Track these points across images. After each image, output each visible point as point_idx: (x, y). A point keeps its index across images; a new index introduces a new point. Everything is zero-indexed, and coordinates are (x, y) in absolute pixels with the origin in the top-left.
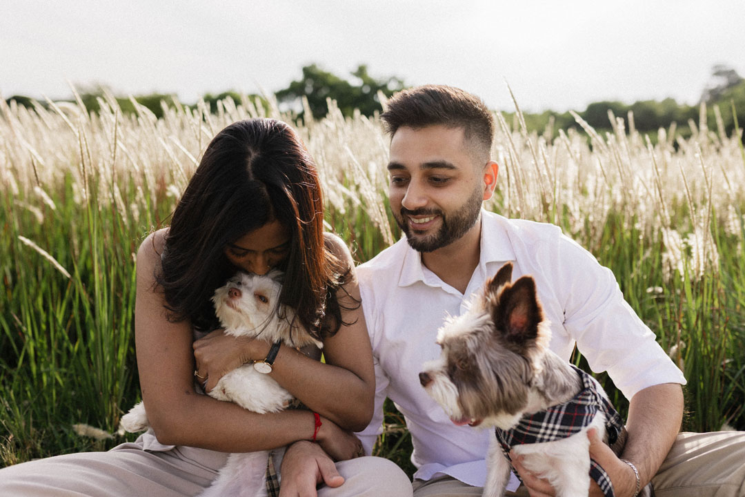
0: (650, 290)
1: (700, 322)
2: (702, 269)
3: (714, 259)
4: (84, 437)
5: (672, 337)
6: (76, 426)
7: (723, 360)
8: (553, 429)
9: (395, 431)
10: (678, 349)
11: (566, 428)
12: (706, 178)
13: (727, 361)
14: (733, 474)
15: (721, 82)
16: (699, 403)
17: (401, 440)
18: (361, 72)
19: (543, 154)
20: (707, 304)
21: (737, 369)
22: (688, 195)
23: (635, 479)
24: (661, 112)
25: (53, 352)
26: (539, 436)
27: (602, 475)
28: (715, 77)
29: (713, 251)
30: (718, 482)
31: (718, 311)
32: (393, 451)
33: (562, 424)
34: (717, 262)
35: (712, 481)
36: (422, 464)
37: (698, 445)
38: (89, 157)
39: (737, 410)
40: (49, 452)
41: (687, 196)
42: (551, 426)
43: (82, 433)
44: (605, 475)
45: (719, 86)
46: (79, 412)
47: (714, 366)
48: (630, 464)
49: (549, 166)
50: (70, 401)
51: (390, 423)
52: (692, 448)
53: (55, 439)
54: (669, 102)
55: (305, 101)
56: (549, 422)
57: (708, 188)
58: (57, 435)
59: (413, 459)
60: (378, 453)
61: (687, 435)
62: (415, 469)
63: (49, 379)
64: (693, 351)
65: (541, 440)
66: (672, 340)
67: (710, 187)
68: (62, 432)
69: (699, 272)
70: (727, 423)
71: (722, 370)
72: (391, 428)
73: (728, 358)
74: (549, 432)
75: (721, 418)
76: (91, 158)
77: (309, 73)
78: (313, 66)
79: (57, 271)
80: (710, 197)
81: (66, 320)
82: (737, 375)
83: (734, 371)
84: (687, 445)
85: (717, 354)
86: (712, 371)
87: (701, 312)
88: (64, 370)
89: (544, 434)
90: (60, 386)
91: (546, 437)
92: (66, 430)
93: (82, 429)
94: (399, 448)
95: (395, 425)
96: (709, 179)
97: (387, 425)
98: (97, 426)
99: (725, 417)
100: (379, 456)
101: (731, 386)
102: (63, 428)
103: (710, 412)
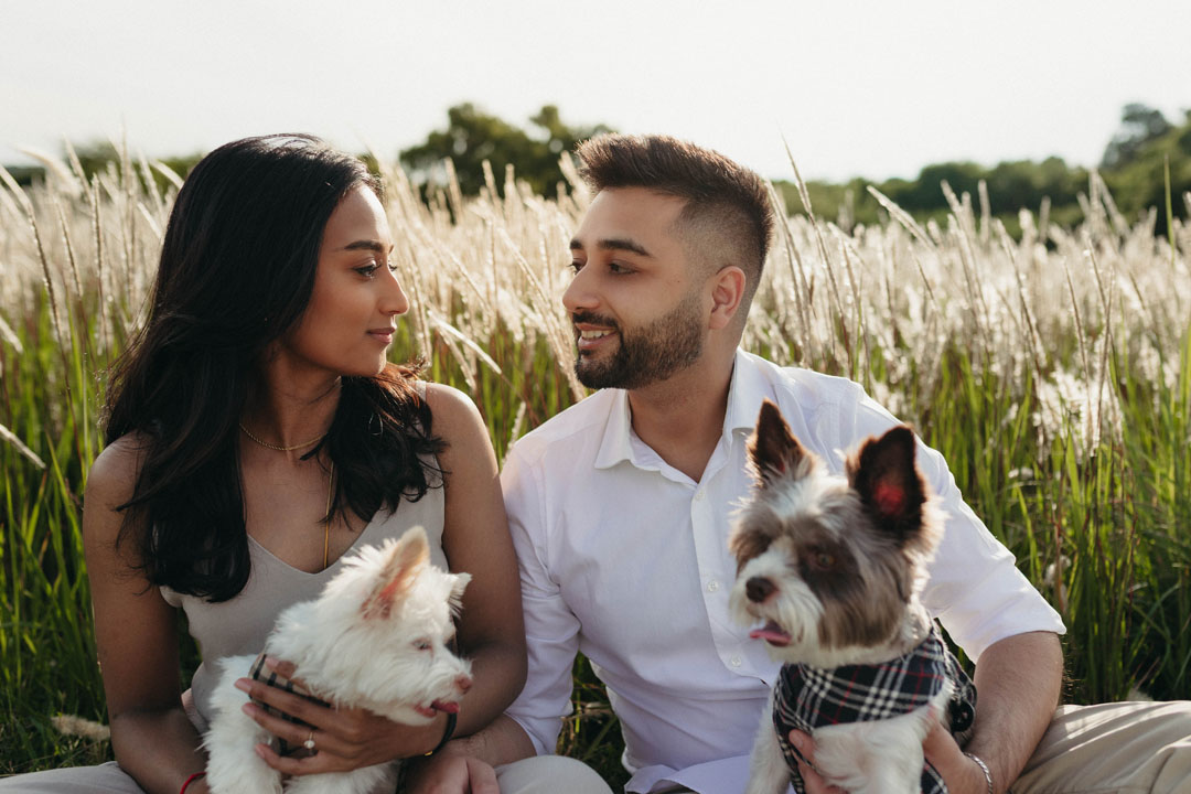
0: (1013, 474)
1: (1091, 525)
2: (1096, 438)
3: (1115, 421)
4: (71, 736)
5: (1049, 551)
6: (56, 719)
7: (1129, 585)
8: (888, 698)
9: (597, 713)
10: (1057, 569)
11: (908, 696)
12: (1101, 290)
13: (1138, 586)
14: (1138, 771)
15: (1138, 130)
16: (1091, 655)
17: (606, 730)
18: (547, 116)
19: (845, 251)
20: (1102, 493)
21: (1154, 600)
22: (1077, 316)
23: (984, 784)
24: (1040, 180)
25: (16, 597)
26: (864, 710)
27: (936, 783)
28: (1127, 123)
29: (1113, 408)
30: (1115, 785)
31: (1122, 505)
32: (593, 748)
33: (902, 690)
34: (1119, 426)
35: (1106, 784)
36: (638, 768)
37: (1084, 726)
38: (73, 264)
39: (1153, 666)
40: (10, 763)
41: (1075, 319)
42: (884, 692)
43: (66, 730)
44: (941, 783)
45: (1133, 137)
46: (62, 696)
47: (1115, 595)
48: (977, 759)
49: (854, 272)
50: (48, 677)
51: (589, 701)
52: (1075, 730)
53: (20, 743)
54: (1054, 163)
55: (449, 165)
56: (881, 686)
57: (1105, 305)
58: (23, 735)
59: (624, 760)
60: (569, 751)
61: (1069, 709)
62: (627, 776)
63: (11, 640)
64: (1081, 571)
65: (867, 717)
66: (1048, 555)
67: (1107, 303)
68: (34, 729)
69: (1090, 443)
70: (1137, 687)
71: (1128, 600)
72: (591, 709)
73: (1141, 581)
74: (880, 703)
75: (1126, 679)
76: (76, 265)
77: (458, 117)
78: (468, 107)
79: (24, 458)
80: (1108, 321)
81: (38, 539)
82: (1153, 610)
83: (1149, 603)
84: (1069, 726)
85: (1120, 575)
86: (1112, 604)
87: (1093, 506)
88: (37, 625)
89: (872, 706)
90: (29, 651)
91: (875, 712)
92: (40, 727)
93: (66, 723)
94: (604, 741)
95: (596, 704)
96: (1106, 292)
97: (584, 703)
98: (93, 718)
99: (1133, 678)
100: (571, 755)
101: (1144, 626)
102: (34, 723)
103: (1110, 669)
